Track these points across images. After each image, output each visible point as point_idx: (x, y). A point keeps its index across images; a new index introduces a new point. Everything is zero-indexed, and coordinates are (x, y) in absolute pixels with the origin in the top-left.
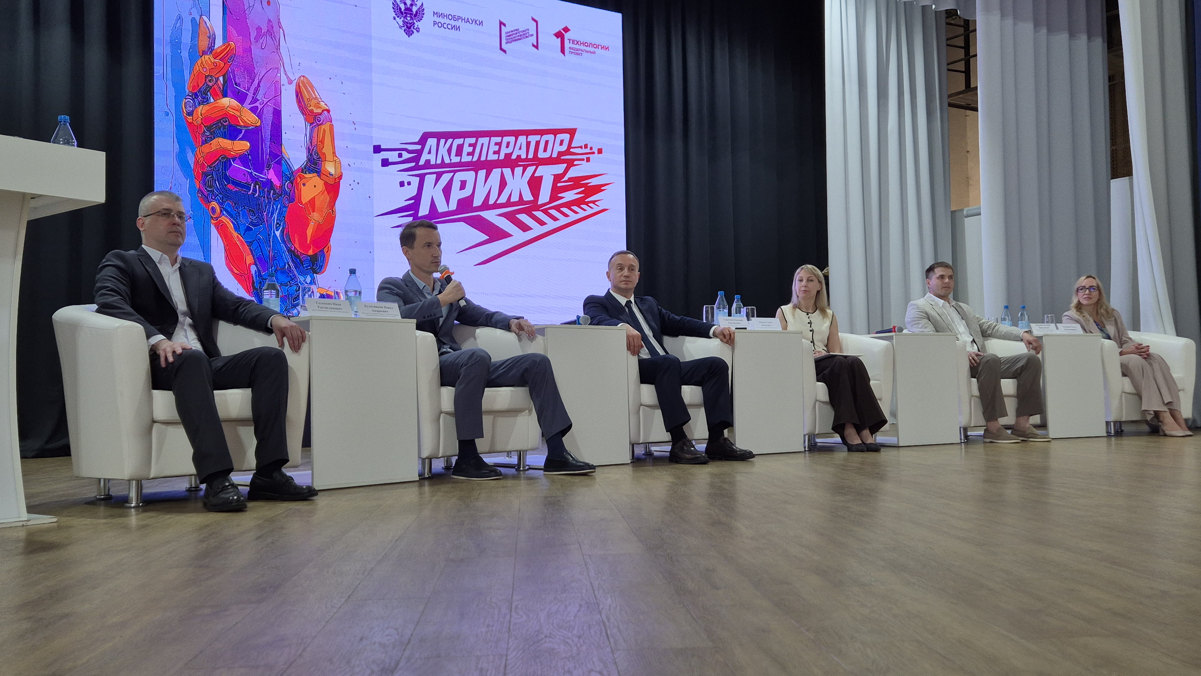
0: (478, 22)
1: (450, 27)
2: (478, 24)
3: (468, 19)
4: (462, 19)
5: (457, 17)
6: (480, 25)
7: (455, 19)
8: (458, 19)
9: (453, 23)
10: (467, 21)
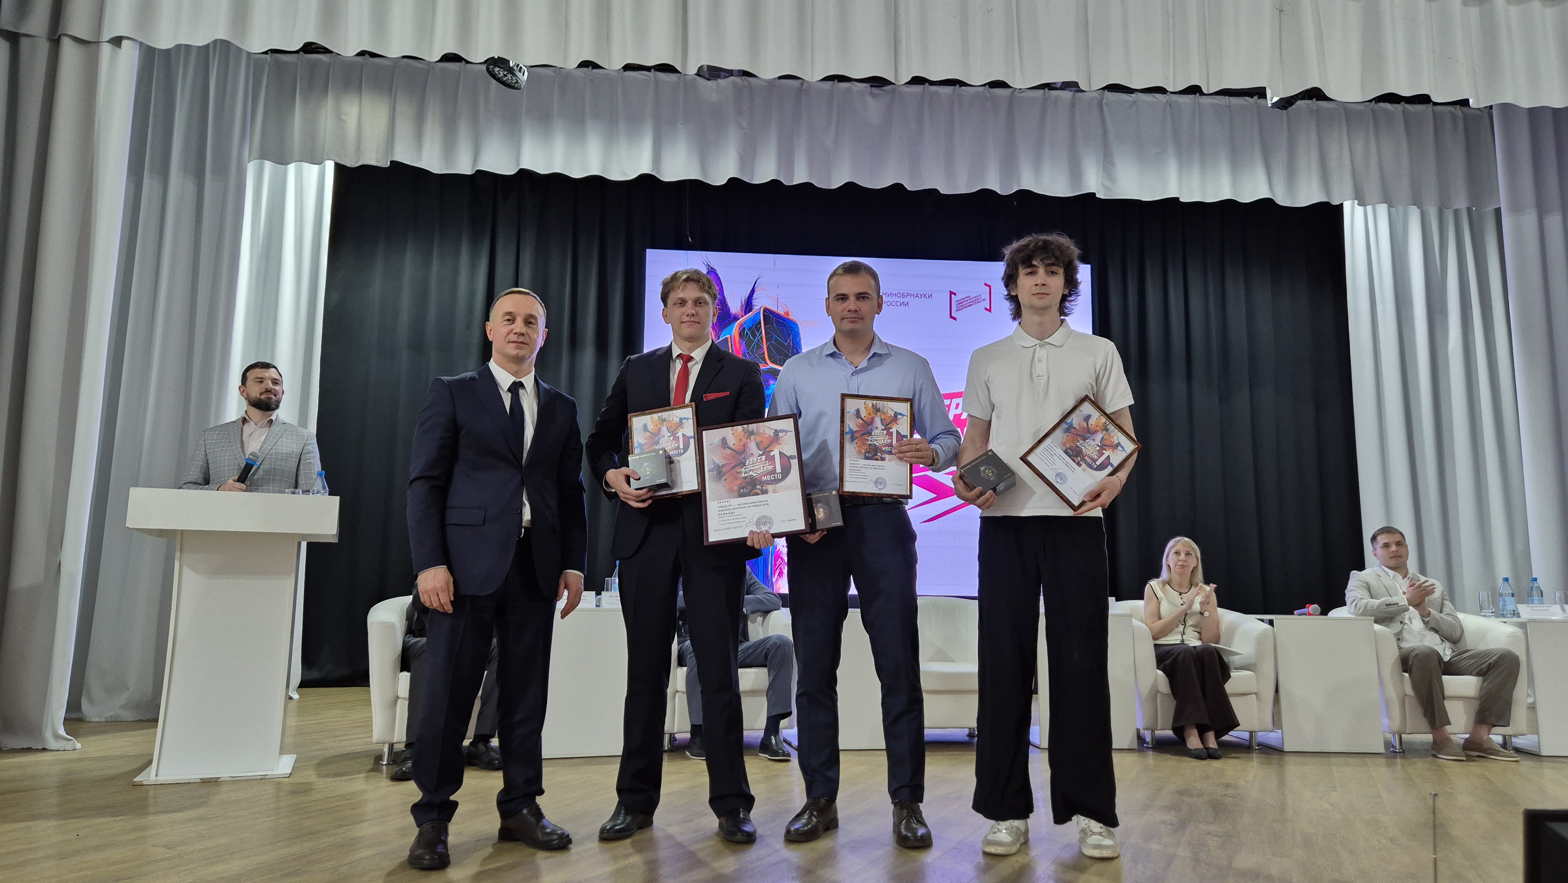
0: (927, 296)
1: (898, 304)
2: (927, 297)
3: (917, 294)
4: (911, 295)
5: (906, 294)
6: (929, 297)
7: (904, 296)
8: (907, 295)
9: (902, 300)
10: (916, 296)
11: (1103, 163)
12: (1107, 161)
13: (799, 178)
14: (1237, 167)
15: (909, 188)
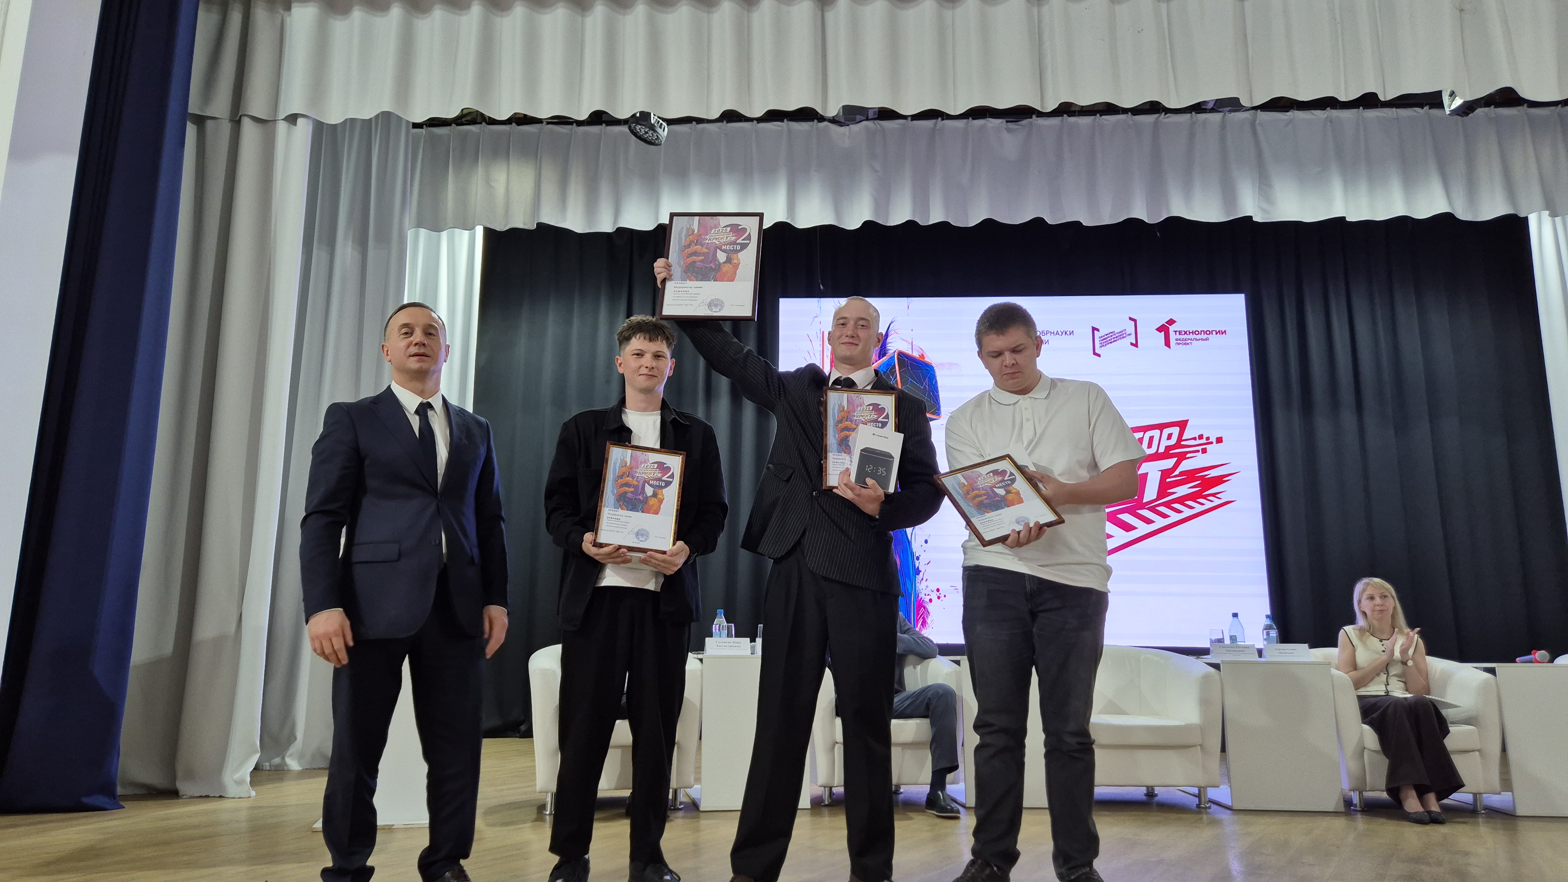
11: (1259, 186)
12: (1264, 183)
13: (935, 217)
14: (1410, 180)
15: (1050, 221)
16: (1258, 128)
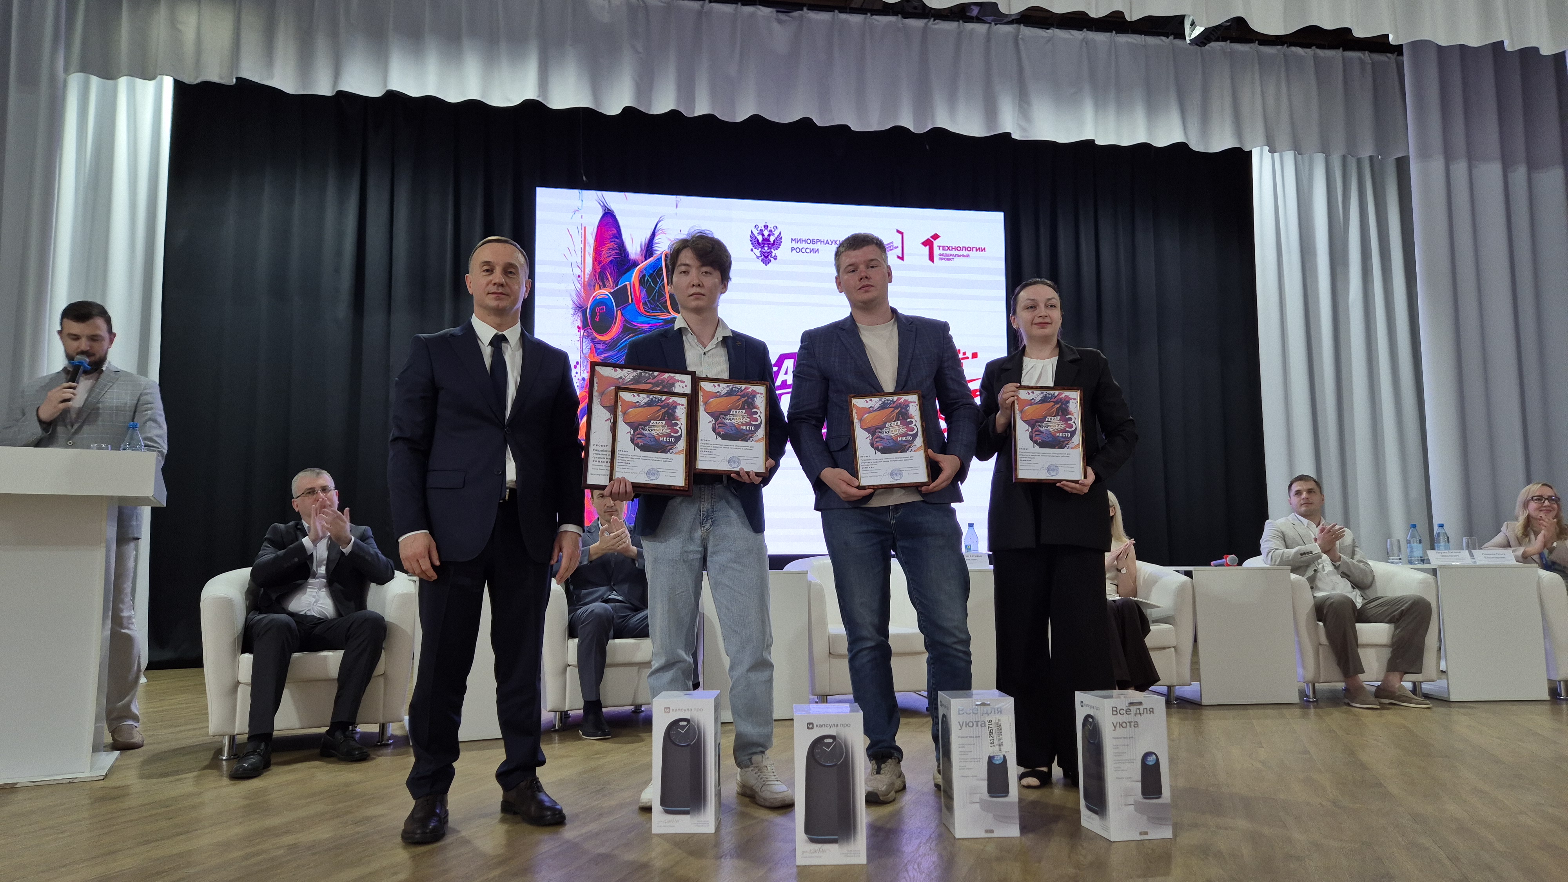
1: (808, 251)
4: (821, 242)
5: (815, 241)
9: (811, 246)
10: (826, 243)
11: (1019, 102)
12: (1023, 100)
13: (701, 109)
14: (1152, 109)
15: (819, 122)
16: (1021, 42)
